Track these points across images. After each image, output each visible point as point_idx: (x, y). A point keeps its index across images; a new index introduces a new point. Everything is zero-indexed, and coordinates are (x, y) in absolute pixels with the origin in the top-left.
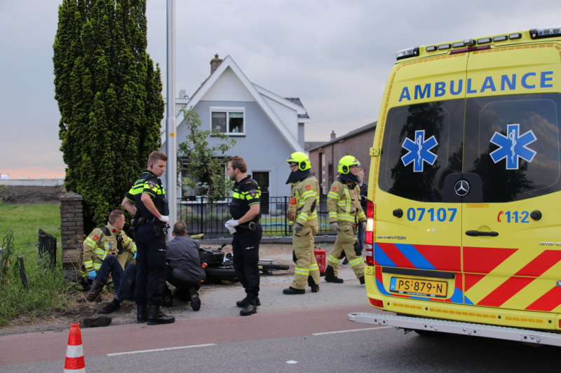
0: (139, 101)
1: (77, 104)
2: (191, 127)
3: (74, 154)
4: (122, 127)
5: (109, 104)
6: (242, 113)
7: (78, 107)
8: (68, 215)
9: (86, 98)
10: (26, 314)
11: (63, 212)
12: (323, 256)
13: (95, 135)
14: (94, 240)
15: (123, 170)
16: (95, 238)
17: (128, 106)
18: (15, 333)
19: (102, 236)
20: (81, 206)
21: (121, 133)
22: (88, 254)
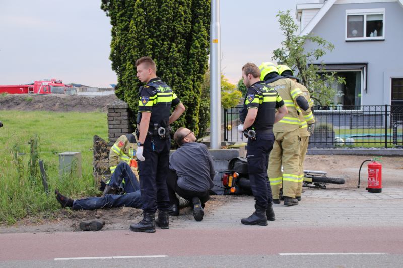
0: (181, 7)
1: (120, 13)
2: (286, 32)
3: (122, 63)
4: (164, 35)
5: (149, 12)
6: (382, 15)
7: (121, 16)
8: (114, 122)
9: (129, 6)
10: (35, 215)
11: (110, 119)
12: (378, 170)
13: (135, 43)
14: (119, 146)
15: (165, 78)
16: (120, 145)
17: (169, 13)
18: (17, 232)
19: (126, 143)
20: (126, 114)
21: (163, 40)
22: (114, 160)
